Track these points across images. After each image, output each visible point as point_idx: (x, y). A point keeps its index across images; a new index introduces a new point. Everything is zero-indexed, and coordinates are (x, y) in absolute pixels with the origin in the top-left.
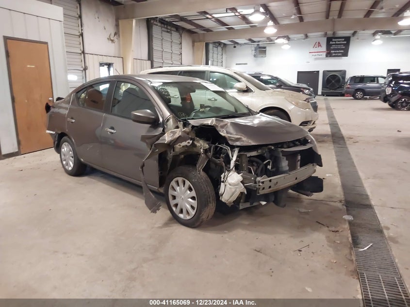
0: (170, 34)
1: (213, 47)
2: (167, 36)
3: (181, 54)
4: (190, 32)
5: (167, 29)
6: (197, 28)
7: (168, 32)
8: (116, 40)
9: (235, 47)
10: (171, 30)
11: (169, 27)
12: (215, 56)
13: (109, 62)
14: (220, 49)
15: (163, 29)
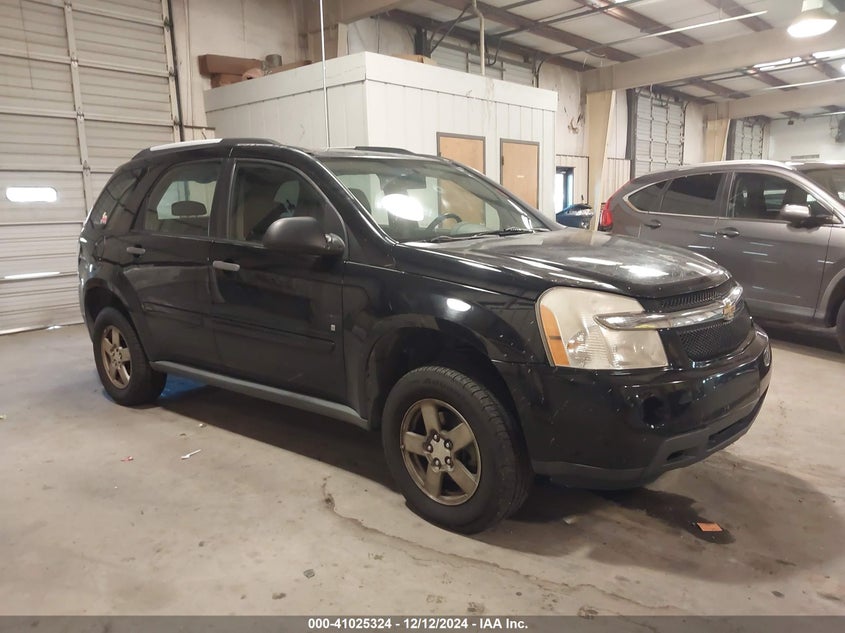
0: (665, 111)
1: (744, 126)
2: (659, 113)
3: (683, 144)
4: (702, 102)
5: (662, 101)
6: (718, 94)
7: (662, 106)
8: (580, 127)
9: (791, 123)
10: (667, 102)
11: (663, 98)
12: (747, 144)
13: (569, 165)
14: (757, 129)
15: (654, 102)
